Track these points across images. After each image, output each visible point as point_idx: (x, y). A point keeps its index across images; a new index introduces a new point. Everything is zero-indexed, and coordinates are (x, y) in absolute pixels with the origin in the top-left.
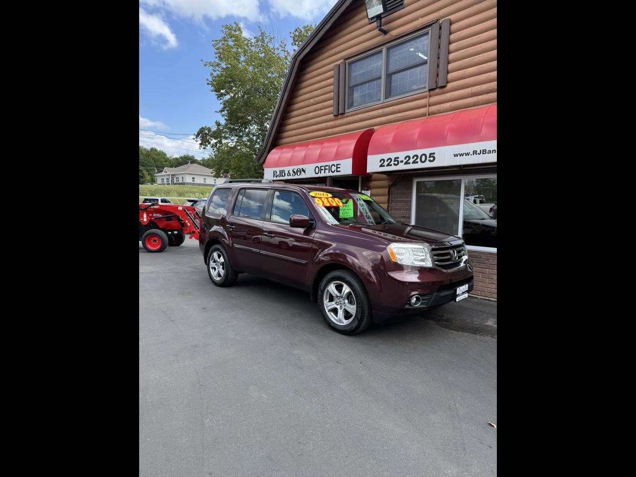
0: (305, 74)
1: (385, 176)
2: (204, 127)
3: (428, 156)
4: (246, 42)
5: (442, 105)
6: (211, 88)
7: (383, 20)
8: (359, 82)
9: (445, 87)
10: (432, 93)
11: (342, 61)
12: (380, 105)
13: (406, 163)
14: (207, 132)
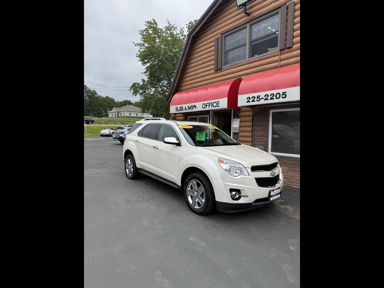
0: (196, 46)
1: (250, 109)
2: (135, 82)
3: (281, 94)
4: (160, 31)
5: (290, 60)
6: (138, 59)
7: (247, 7)
8: (231, 48)
9: (291, 47)
10: (282, 52)
11: (220, 35)
12: (246, 62)
13: (266, 99)
14: (137, 85)
